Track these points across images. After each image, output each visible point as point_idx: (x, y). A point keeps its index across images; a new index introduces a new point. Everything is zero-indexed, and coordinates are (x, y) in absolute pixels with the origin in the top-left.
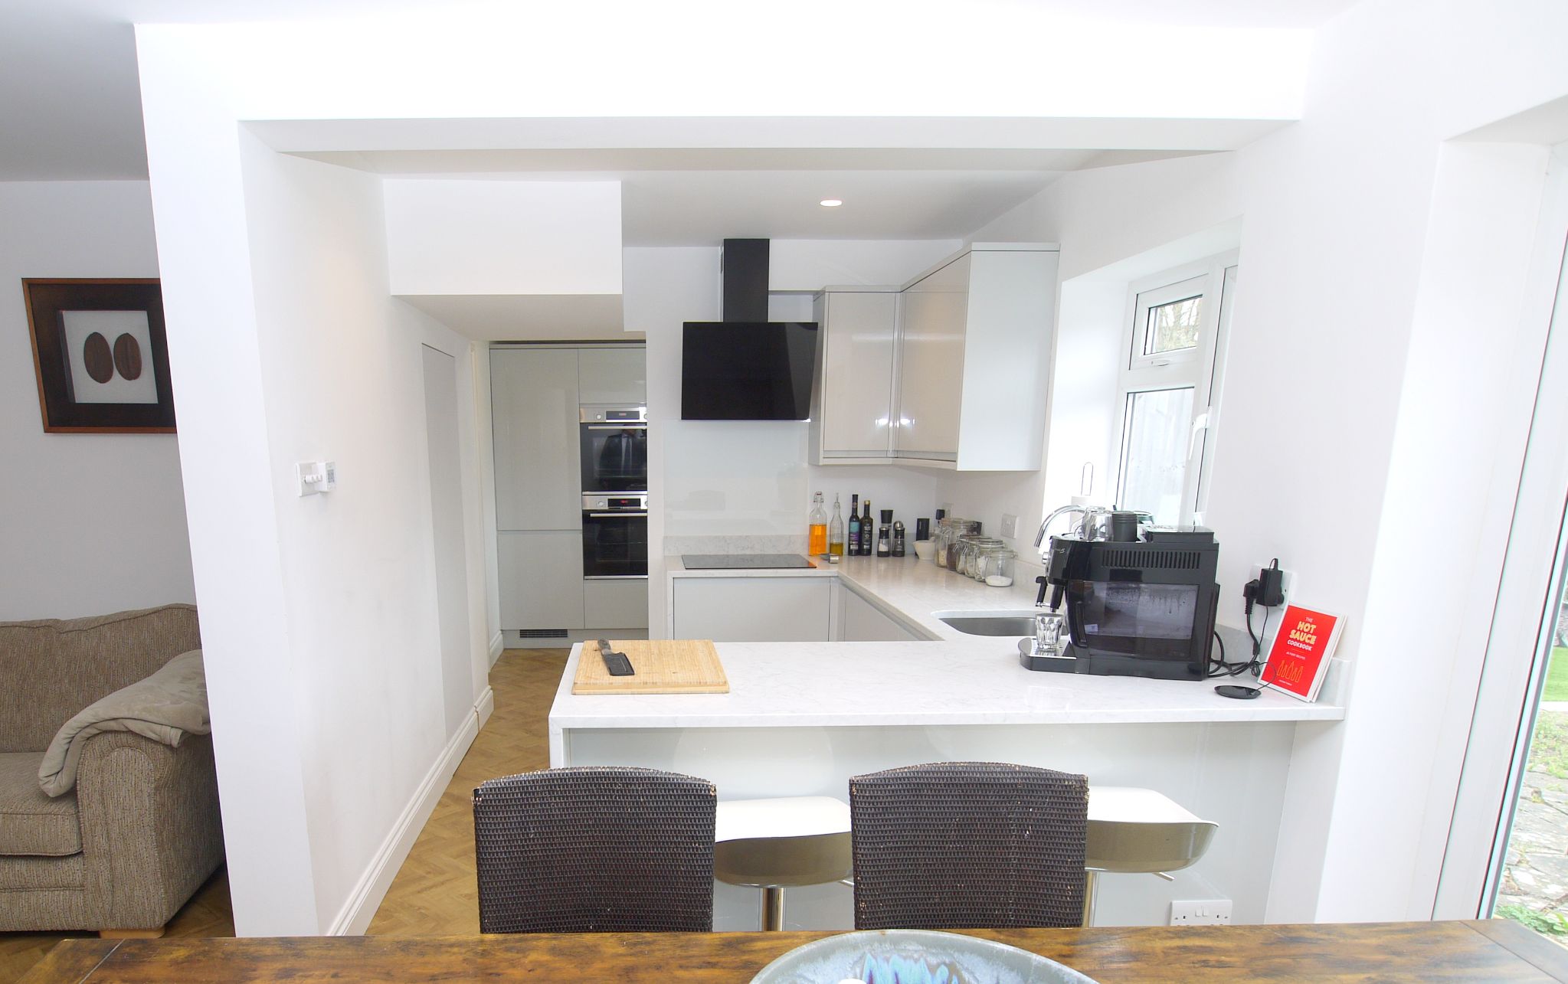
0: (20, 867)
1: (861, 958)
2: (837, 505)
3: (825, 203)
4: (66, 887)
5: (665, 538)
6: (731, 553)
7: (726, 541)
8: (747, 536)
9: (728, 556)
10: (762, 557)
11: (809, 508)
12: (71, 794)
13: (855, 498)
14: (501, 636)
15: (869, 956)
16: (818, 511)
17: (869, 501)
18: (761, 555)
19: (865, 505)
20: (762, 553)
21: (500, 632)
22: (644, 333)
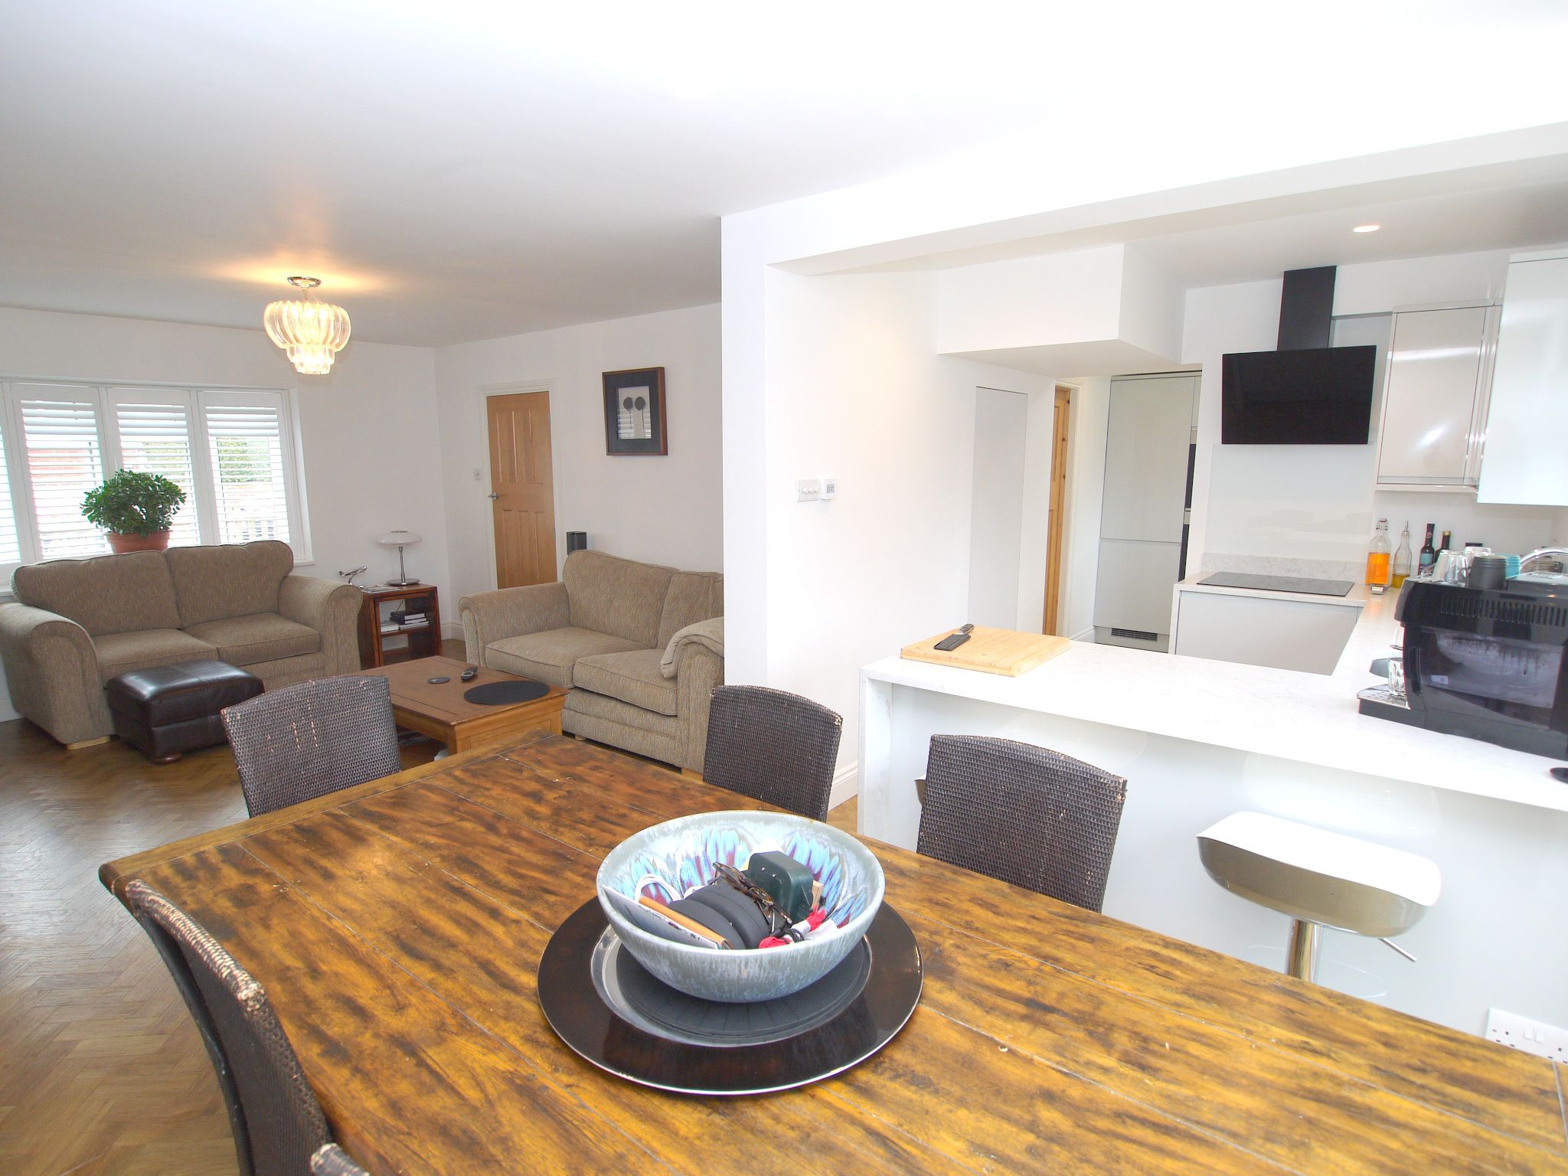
0: (649, 716)
1: (792, 833)
2: (1406, 533)
3: (1357, 230)
4: (667, 735)
5: (1205, 554)
6: (1273, 574)
7: (1269, 562)
8: (1294, 559)
9: (1270, 577)
10: (1310, 581)
11: (1373, 533)
12: (674, 678)
13: (1431, 528)
14: (1093, 631)
15: (798, 833)
16: (1382, 539)
17: (1450, 532)
18: (1309, 579)
19: (1444, 536)
20: (1311, 577)
21: (1093, 627)
22: (1201, 365)
